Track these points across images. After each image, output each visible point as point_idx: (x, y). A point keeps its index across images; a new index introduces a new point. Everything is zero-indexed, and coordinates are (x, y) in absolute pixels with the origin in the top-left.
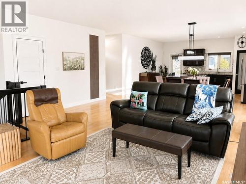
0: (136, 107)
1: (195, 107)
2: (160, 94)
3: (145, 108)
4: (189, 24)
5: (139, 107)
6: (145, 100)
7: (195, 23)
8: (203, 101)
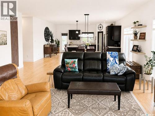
0: (71, 70)
1: (108, 66)
2: (84, 59)
3: (77, 70)
4: (85, 15)
5: (73, 70)
6: (76, 65)
7: (88, 15)
8: (112, 62)
